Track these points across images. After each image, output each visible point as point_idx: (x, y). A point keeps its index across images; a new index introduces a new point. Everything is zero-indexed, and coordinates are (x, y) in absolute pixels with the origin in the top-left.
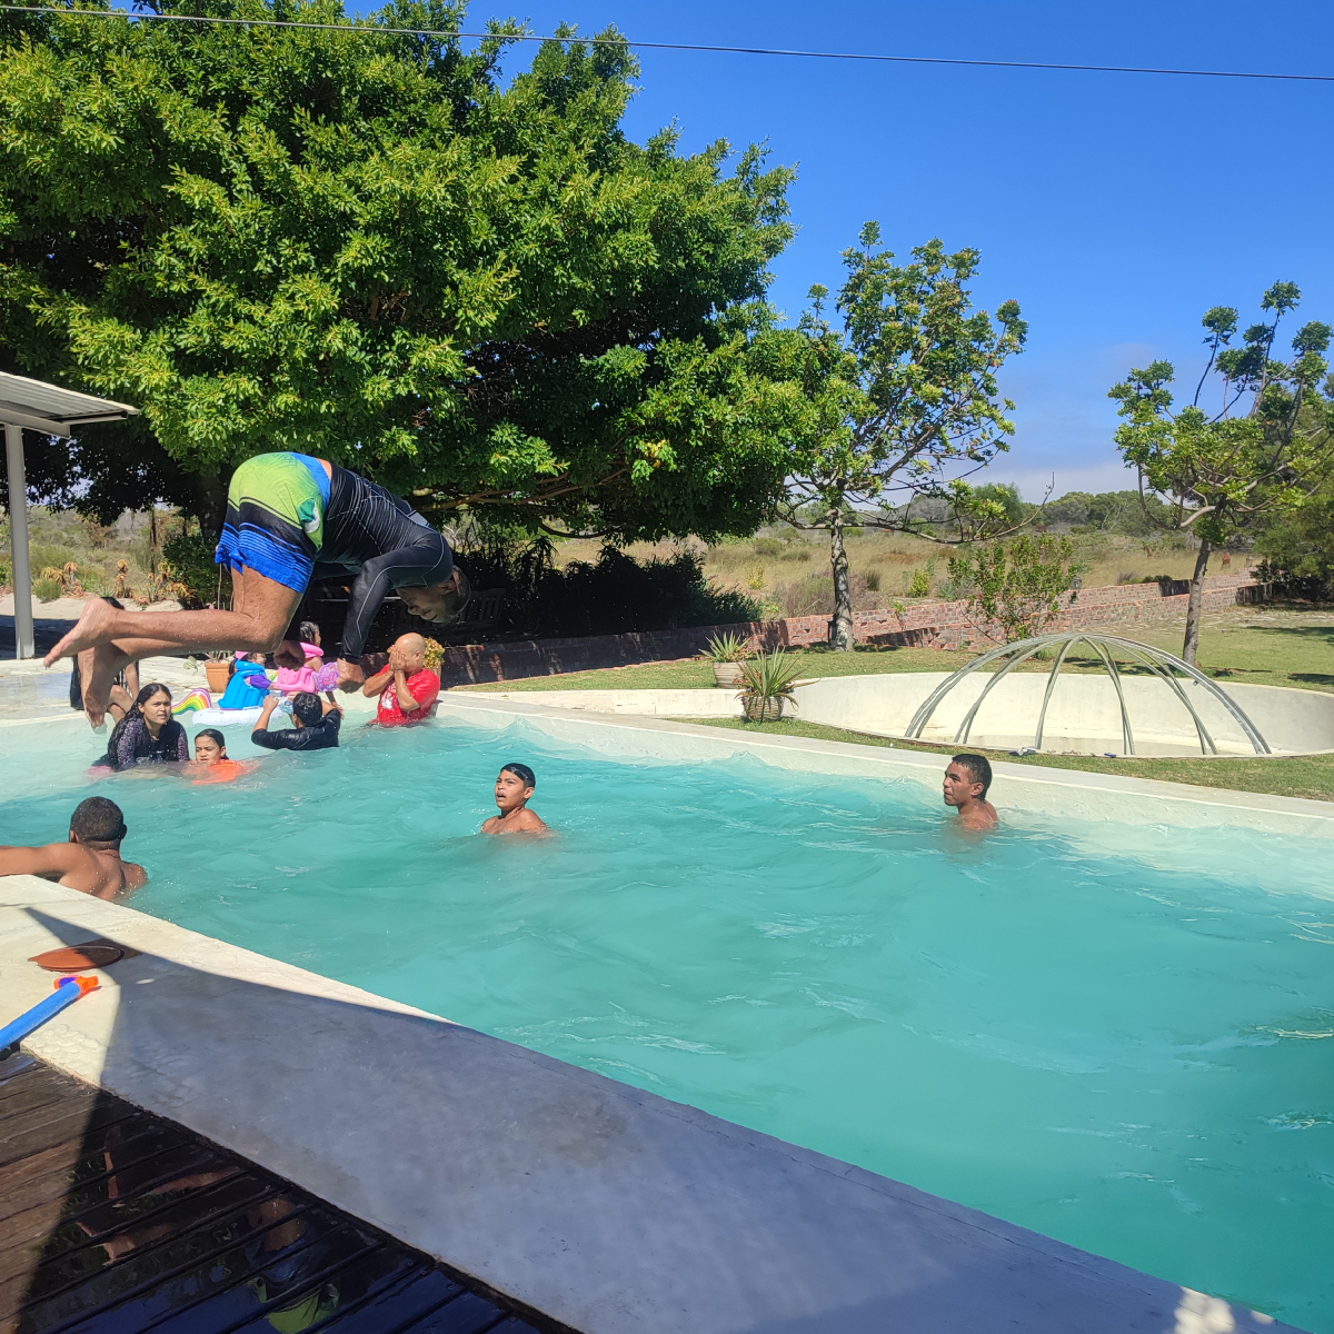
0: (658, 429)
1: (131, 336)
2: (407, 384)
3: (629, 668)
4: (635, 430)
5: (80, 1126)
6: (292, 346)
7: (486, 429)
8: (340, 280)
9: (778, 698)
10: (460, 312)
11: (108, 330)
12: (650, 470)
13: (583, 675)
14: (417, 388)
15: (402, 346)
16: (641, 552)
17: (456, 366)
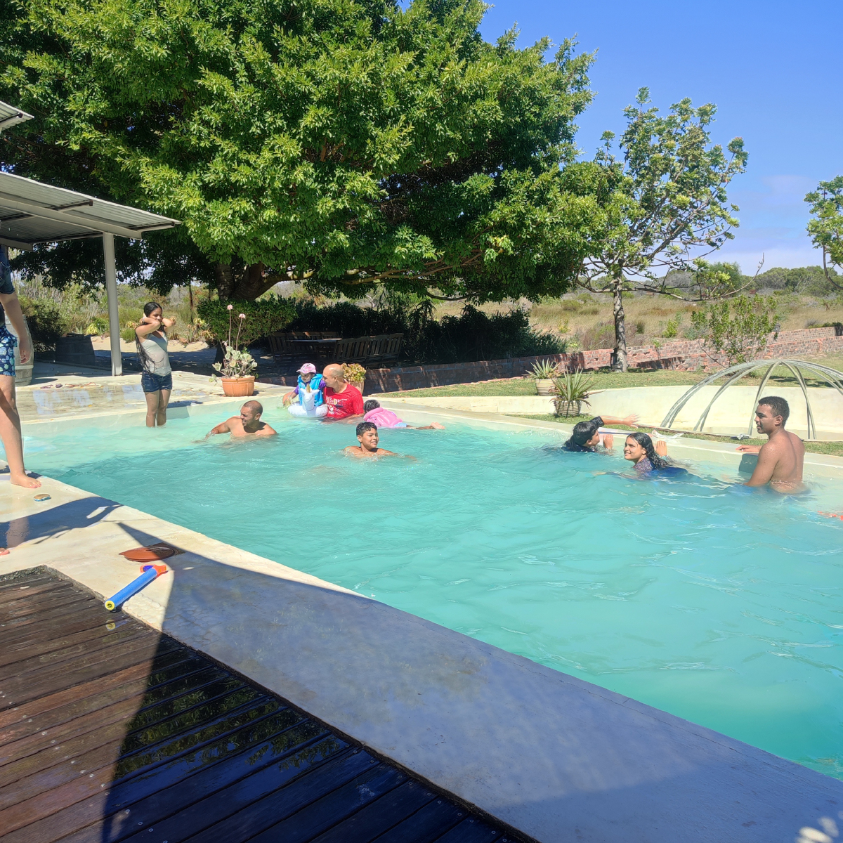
0: (501, 228)
1: (176, 175)
2: (343, 203)
3: (481, 383)
4: (487, 229)
5: (151, 653)
6: (273, 179)
7: (392, 230)
8: (302, 137)
9: (578, 402)
10: (377, 155)
11: (162, 173)
12: (496, 254)
13: (451, 387)
14: (349, 204)
15: (340, 177)
16: (490, 309)
17: (374, 189)
